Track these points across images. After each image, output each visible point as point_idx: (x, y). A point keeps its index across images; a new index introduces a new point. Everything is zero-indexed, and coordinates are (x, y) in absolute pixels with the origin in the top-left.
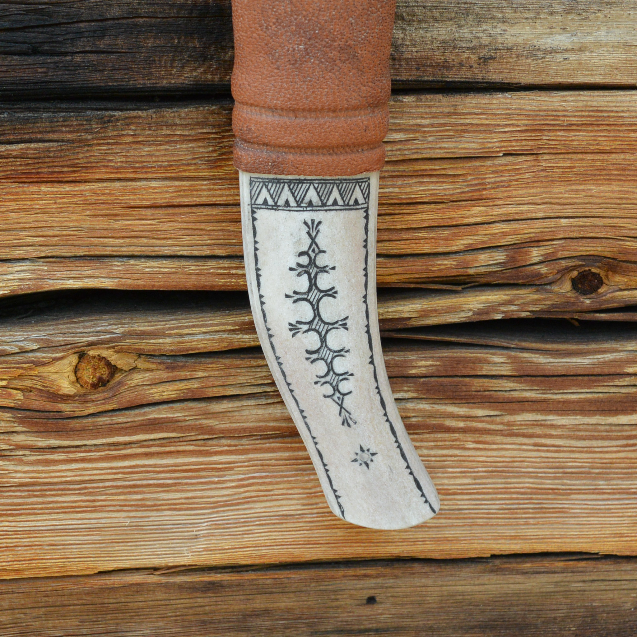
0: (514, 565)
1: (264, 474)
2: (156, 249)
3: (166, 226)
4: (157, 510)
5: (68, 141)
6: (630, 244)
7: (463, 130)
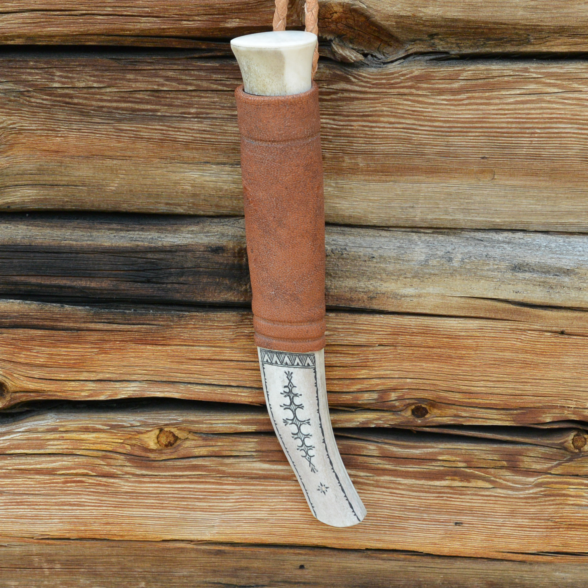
0: (378, 555)
1: (249, 497)
2: (202, 380)
3: (207, 369)
4: (194, 511)
5: (161, 325)
6: (442, 394)
7: (359, 332)
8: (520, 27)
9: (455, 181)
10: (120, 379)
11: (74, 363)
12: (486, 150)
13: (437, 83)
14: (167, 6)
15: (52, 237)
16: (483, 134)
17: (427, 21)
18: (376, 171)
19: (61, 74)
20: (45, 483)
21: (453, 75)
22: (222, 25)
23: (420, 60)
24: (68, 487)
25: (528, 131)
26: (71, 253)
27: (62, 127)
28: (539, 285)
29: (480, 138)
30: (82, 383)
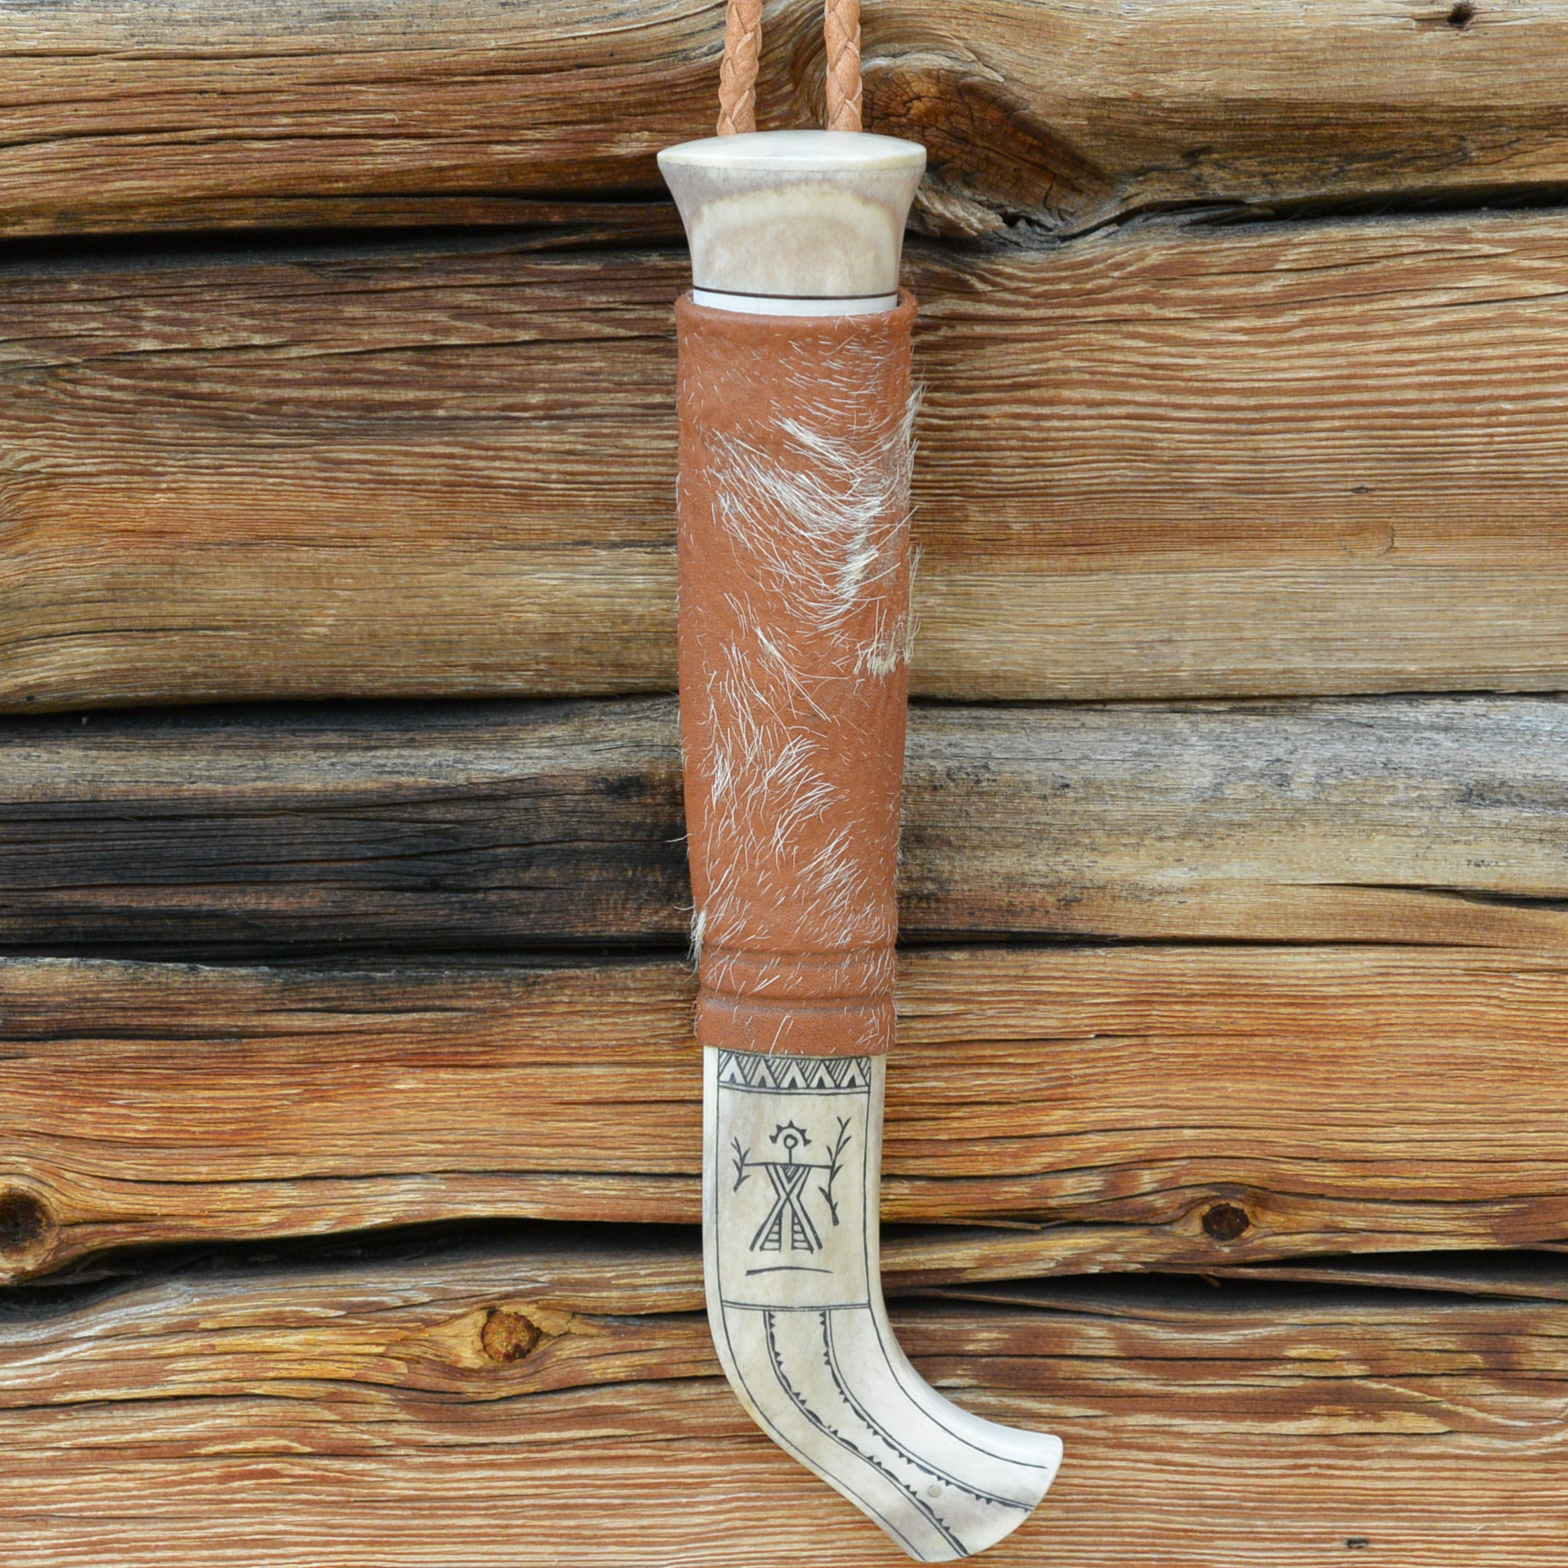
1: (753, 1495)
2: (600, 1162)
3: (612, 1131)
4: (599, 1544)
5: (478, 1010)
6: (1286, 1167)
7: (1037, 1000)
8: (1437, 116)
9: (1282, 561)
10: (369, 1171)
11: (235, 1132)
12: (1365, 469)
13: (1215, 284)
14: (446, 103)
15: (156, 775)
16: (1352, 422)
17: (1176, 110)
18: (1057, 545)
19: (159, 312)
20: (167, 1485)
21: (1258, 260)
22: (603, 150)
23: (1164, 225)
24: (235, 1491)
25: (1478, 408)
26: (211, 817)
27: (171, 462)
28: (1541, 840)
29: (1345, 434)
30: (259, 1186)
